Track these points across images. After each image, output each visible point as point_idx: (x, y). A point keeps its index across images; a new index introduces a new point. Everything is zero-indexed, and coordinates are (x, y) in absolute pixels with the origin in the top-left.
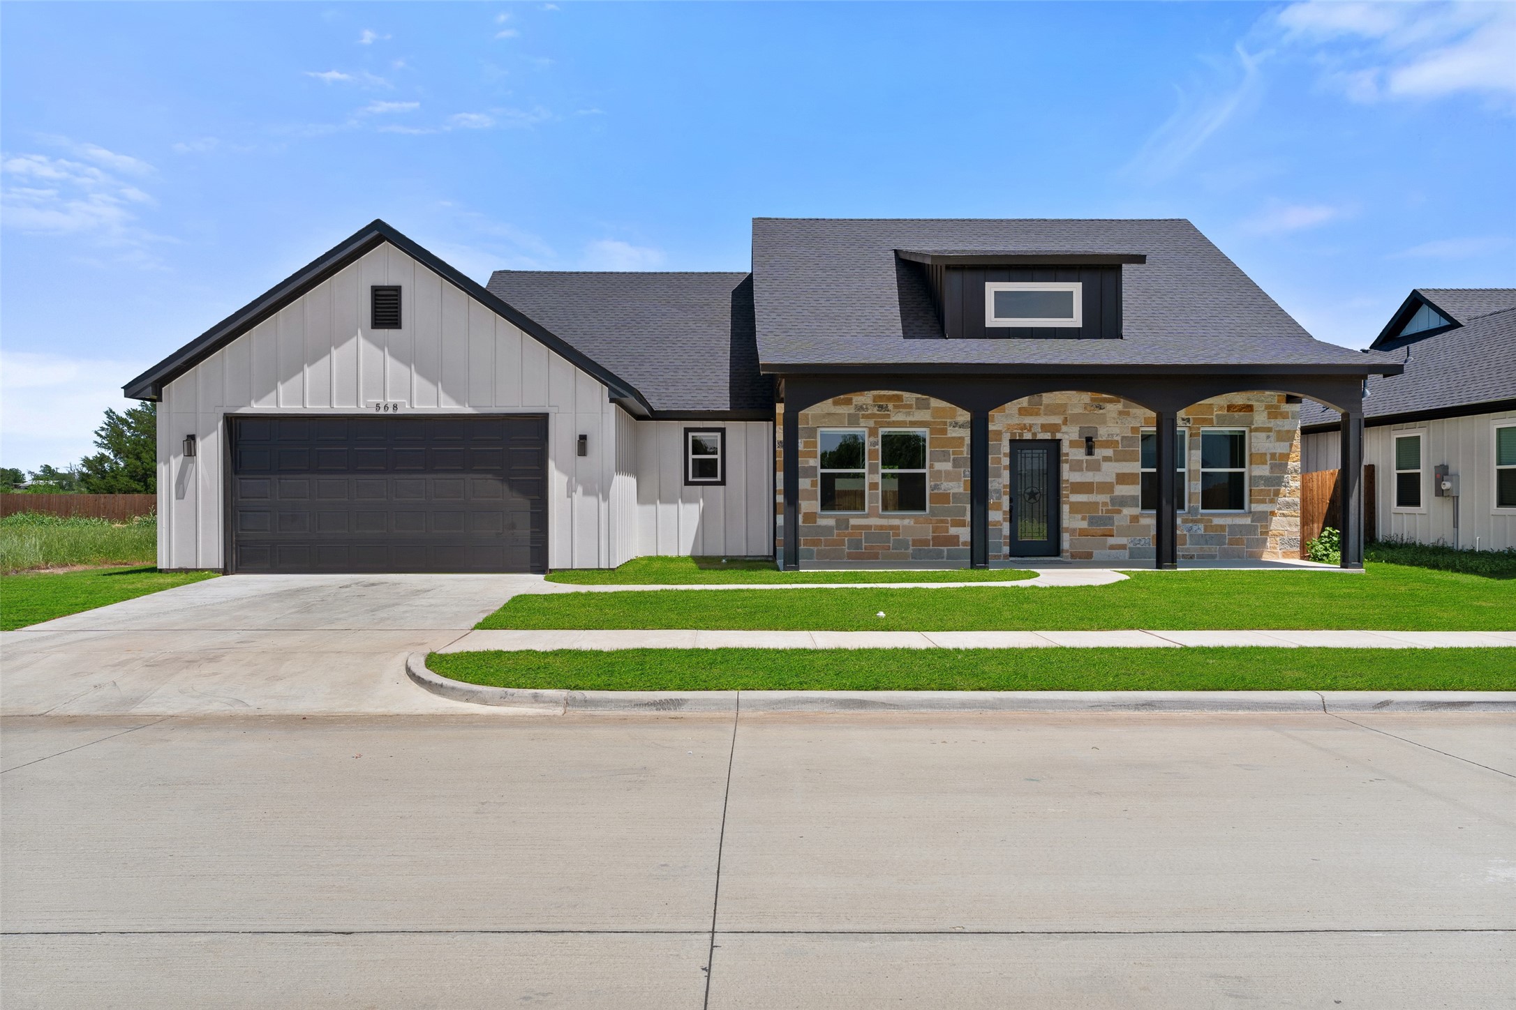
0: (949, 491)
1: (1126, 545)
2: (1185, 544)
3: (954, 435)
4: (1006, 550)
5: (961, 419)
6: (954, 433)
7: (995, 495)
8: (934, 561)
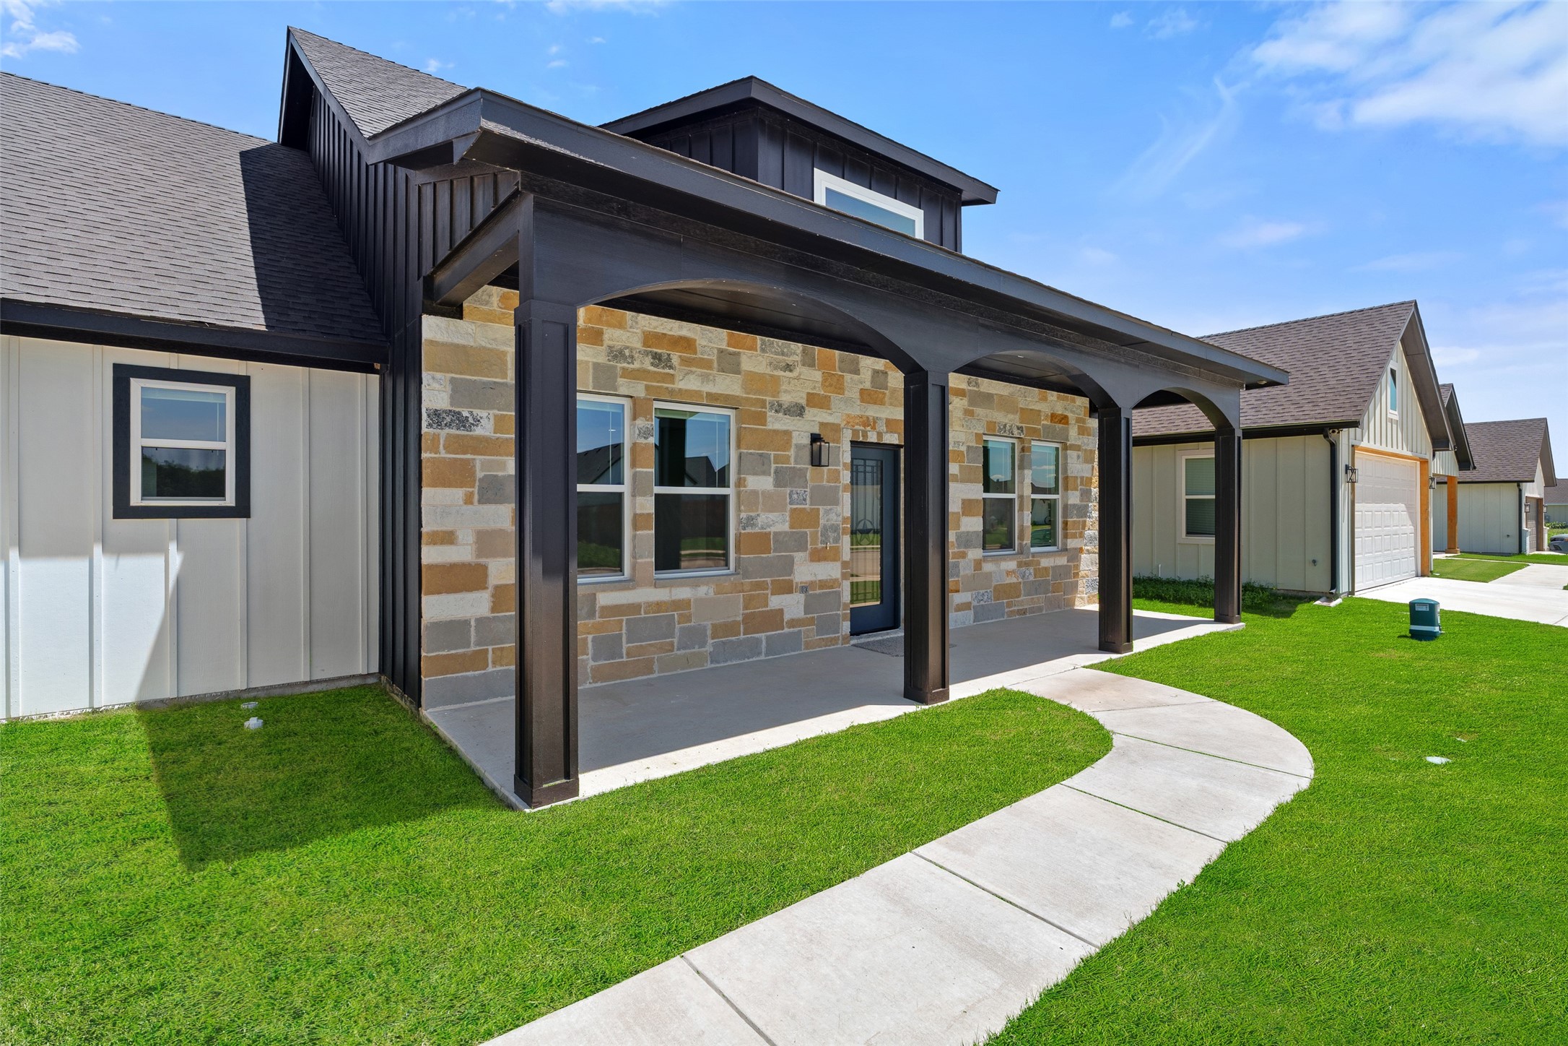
0: (768, 530)
1: (970, 603)
2: (1019, 596)
3: (777, 426)
4: (846, 626)
5: (786, 399)
6: (776, 422)
7: (832, 535)
8: (747, 660)
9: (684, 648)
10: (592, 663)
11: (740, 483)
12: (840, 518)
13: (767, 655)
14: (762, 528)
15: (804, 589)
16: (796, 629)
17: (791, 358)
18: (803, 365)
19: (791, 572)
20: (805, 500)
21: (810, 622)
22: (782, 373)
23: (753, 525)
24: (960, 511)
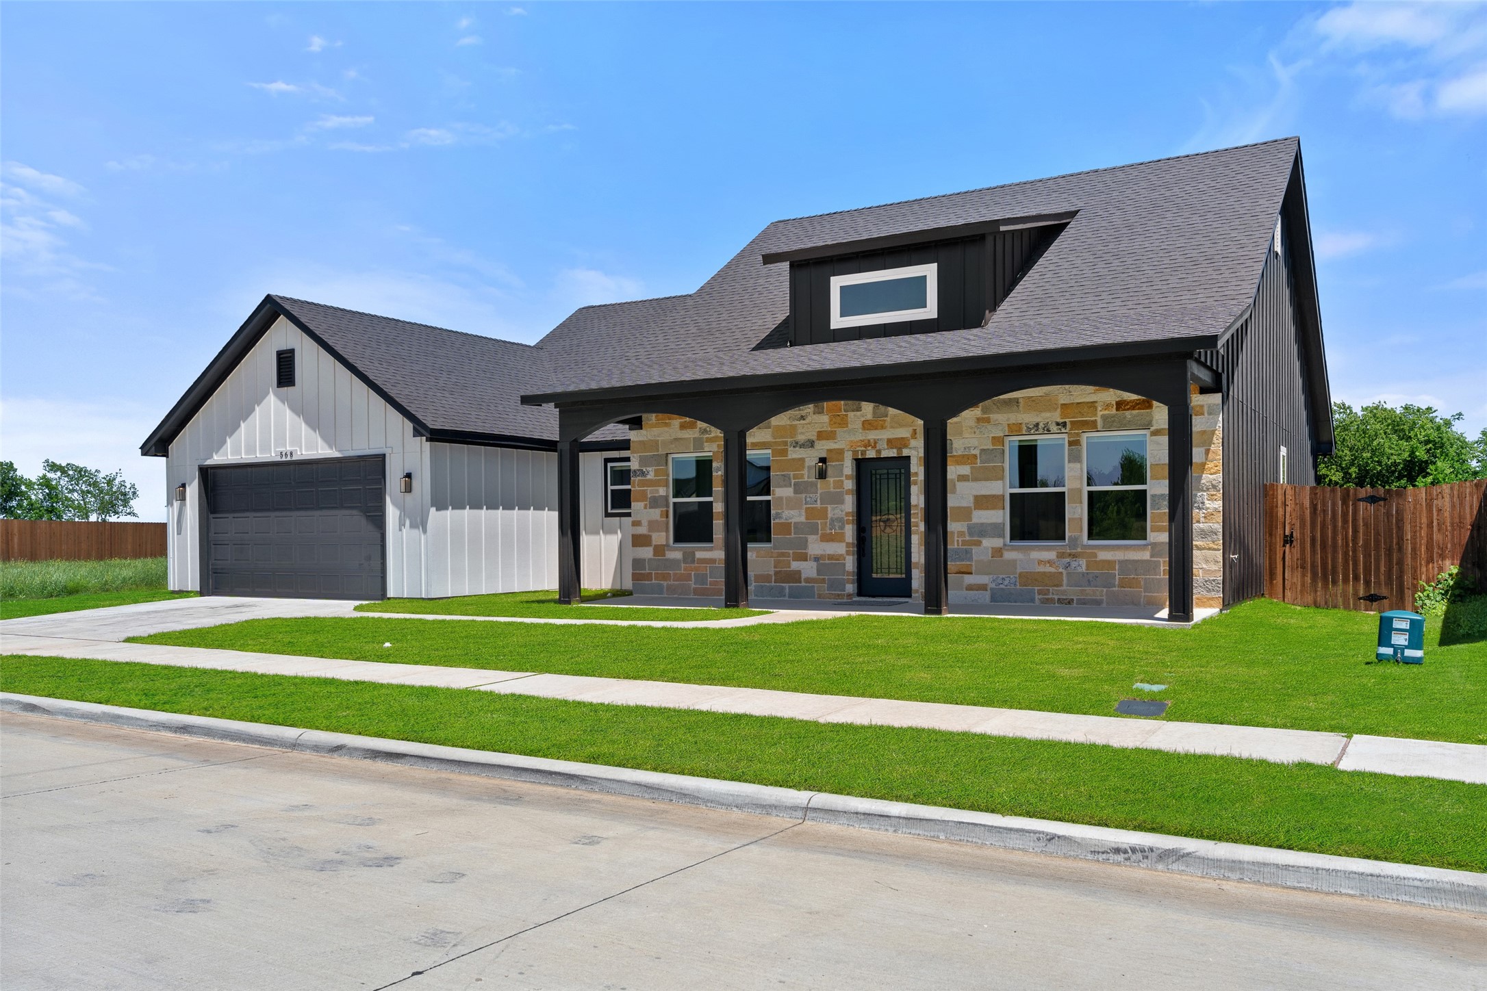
0: (790, 521)
1: (986, 585)
3: (795, 456)
4: (852, 588)
5: (801, 438)
7: (837, 525)
8: (776, 599)
11: (773, 493)
12: (844, 513)
13: (790, 597)
14: (785, 519)
15: (817, 559)
16: (811, 585)
17: (806, 412)
18: (815, 413)
19: (806, 547)
20: (816, 501)
21: (822, 581)
22: (798, 422)
23: (780, 518)
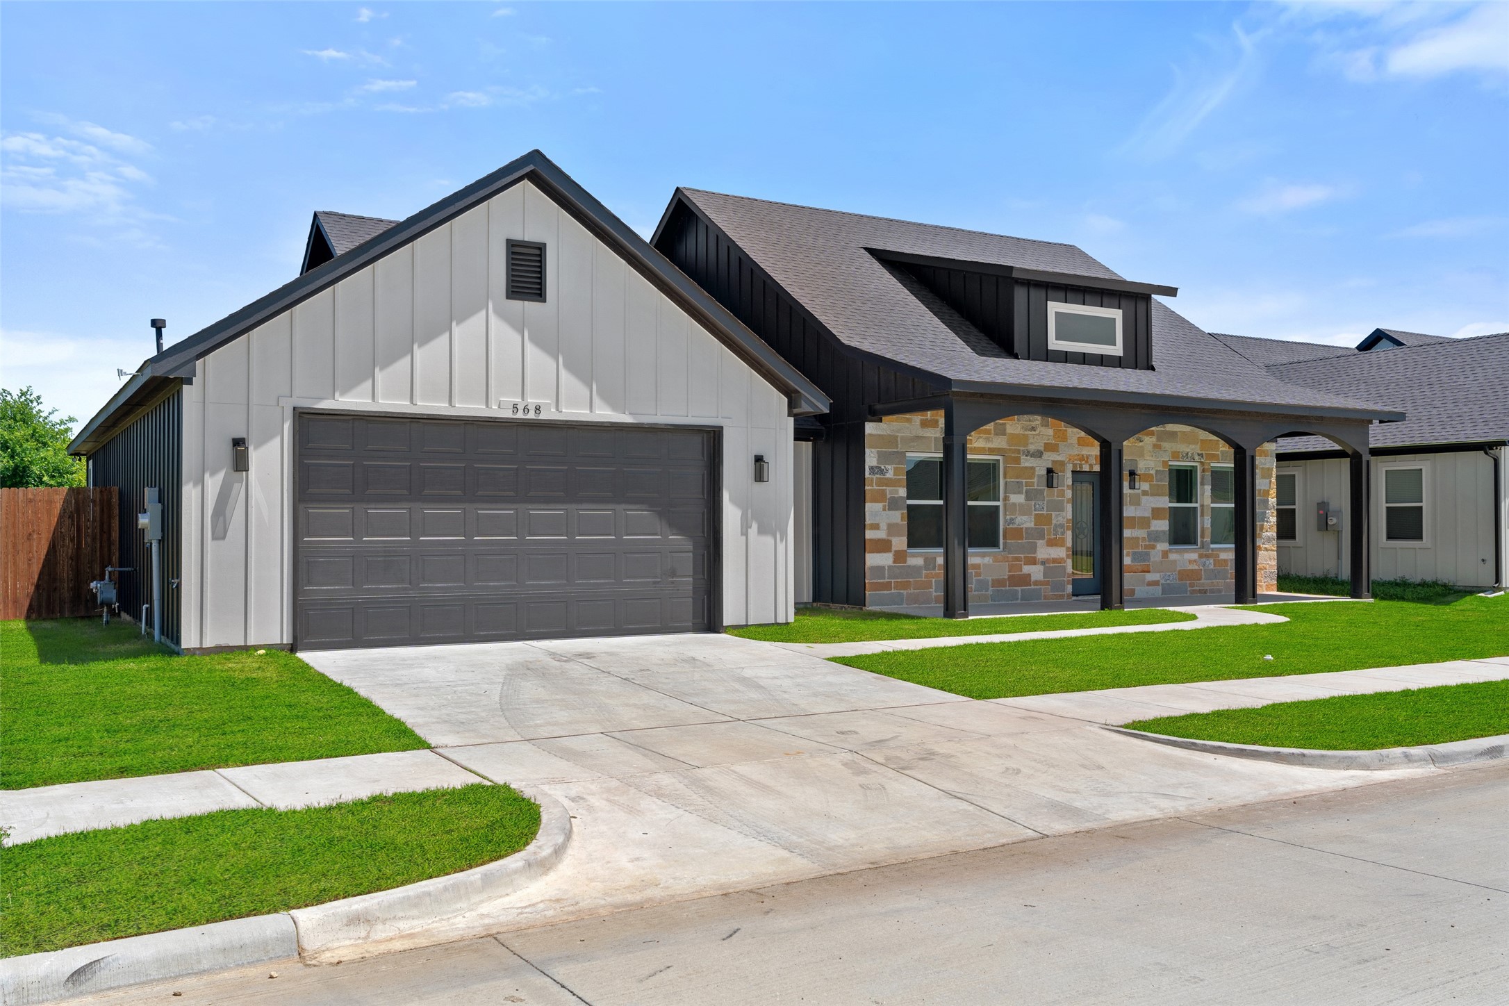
0: (1022, 526)
1: (1159, 581)
2: (1200, 579)
3: (1027, 465)
4: (1069, 588)
5: (1032, 448)
6: (1027, 462)
7: (1060, 530)
8: (1010, 602)
9: (978, 591)
10: (934, 594)
11: (1006, 499)
12: (1065, 520)
13: (1021, 600)
14: (1018, 525)
15: (1043, 563)
16: (1038, 587)
17: (1035, 423)
18: (1042, 426)
19: (1035, 552)
20: (1043, 508)
21: (1047, 583)
22: (1030, 432)
23: (1014, 523)
24: (1150, 516)
